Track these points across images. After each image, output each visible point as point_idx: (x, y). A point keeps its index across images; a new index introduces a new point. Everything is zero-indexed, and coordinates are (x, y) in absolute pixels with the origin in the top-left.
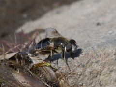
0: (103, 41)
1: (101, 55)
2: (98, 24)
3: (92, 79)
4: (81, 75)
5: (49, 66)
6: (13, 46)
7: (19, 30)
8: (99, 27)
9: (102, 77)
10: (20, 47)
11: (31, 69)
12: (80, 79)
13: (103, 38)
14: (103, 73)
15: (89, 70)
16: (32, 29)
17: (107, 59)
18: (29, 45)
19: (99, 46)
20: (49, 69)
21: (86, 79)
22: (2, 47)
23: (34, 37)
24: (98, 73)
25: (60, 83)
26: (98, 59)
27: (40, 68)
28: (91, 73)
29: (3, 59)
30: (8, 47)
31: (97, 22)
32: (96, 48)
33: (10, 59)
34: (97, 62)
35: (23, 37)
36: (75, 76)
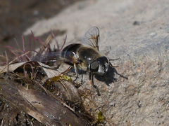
0: (143, 46)
1: (139, 65)
2: (135, 23)
3: (128, 97)
4: (112, 92)
5: (68, 81)
6: (20, 54)
7: (28, 32)
8: (137, 27)
9: (141, 95)
10: (29, 55)
11: (45, 85)
12: (111, 98)
13: (142, 43)
14: (142, 89)
15: (123, 85)
16: (46, 31)
17: (147, 71)
18: (41, 52)
19: (136, 53)
20: (68, 84)
21: (120, 97)
22: (4, 54)
23: (48, 40)
24: (136, 90)
25: (85, 103)
26: (135, 71)
27: (56, 83)
28: (126, 89)
29: (6, 70)
30: (13, 55)
31: (134, 20)
32: (132, 55)
33: (15, 71)
34: (134, 75)
35: (33, 41)
36: (105, 93)
